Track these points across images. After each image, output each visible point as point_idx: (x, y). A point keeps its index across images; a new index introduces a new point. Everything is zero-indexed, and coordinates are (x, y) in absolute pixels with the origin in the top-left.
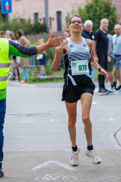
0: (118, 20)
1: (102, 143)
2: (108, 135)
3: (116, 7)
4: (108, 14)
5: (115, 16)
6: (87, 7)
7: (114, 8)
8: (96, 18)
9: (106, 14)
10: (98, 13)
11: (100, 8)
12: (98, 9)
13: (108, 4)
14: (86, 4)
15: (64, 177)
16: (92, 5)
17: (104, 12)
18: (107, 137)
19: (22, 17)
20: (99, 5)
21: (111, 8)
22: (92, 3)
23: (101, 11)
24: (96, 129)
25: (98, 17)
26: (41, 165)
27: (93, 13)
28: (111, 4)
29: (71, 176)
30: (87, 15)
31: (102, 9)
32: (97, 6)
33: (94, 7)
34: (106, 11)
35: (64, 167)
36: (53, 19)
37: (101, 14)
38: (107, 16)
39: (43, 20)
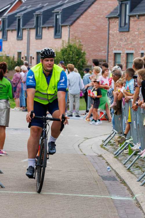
0: (87, 63)
3: (85, 52)
4: (79, 57)
5: (85, 59)
6: (62, 50)
7: (84, 53)
8: (69, 60)
9: (77, 57)
10: (71, 56)
11: (73, 52)
12: (71, 53)
13: (79, 50)
14: (62, 48)
16: (66, 49)
17: (75, 55)
20: (72, 49)
21: (82, 53)
22: (67, 48)
23: (73, 55)
25: (71, 59)
27: (67, 56)
28: (82, 50)
29: (48, 166)
30: (62, 57)
31: (75, 53)
32: (71, 50)
33: (68, 51)
34: (77, 55)
36: (33, 58)
37: (74, 57)
38: (78, 59)
39: (24, 58)
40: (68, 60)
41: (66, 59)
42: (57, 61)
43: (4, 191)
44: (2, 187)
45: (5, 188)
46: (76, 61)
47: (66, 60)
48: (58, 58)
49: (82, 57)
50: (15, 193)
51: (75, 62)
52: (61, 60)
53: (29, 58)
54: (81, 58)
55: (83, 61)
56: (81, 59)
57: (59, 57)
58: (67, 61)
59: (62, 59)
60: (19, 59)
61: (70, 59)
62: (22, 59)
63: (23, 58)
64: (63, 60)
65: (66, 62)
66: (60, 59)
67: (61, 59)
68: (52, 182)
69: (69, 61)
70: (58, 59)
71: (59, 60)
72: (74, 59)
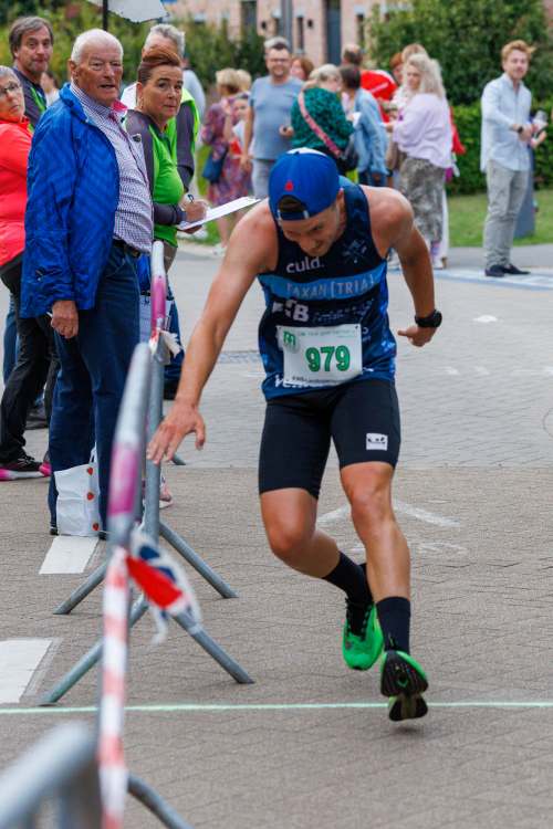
1: (530, 446)
2: (547, 422)
4: (516, 9)
5: (542, 17)
8: (475, 24)
9: (508, 9)
10: (481, 5)
15: (424, 546)
18: (545, 428)
19: (198, 17)
24: (502, 401)
25: (482, 17)
26: (339, 510)
27: (462, 6)
29: (448, 544)
30: (443, 12)
35: (417, 516)
36: (310, 24)
37: (494, 9)
38: (512, 16)
39: (271, 27)
40: (470, 22)
41: (458, 19)
42: (422, 32)
43: (250, 702)
44: (240, 679)
45: (252, 682)
46: (506, 29)
47: (459, 25)
48: (426, 15)
49: (532, 6)
50: (311, 713)
51: (498, 31)
52: (437, 23)
53: (291, 26)
54: (526, 10)
55: (536, 25)
56: (525, 19)
57: (429, 12)
58: (465, 27)
59: (443, 21)
60: (250, 31)
61: (477, 17)
62: (261, 32)
63: (264, 25)
64: (448, 23)
65: (462, 32)
66: (431, 19)
67: (440, 19)
68: (483, 633)
69: (476, 29)
70: (427, 19)
71: (430, 27)
72: (495, 18)
